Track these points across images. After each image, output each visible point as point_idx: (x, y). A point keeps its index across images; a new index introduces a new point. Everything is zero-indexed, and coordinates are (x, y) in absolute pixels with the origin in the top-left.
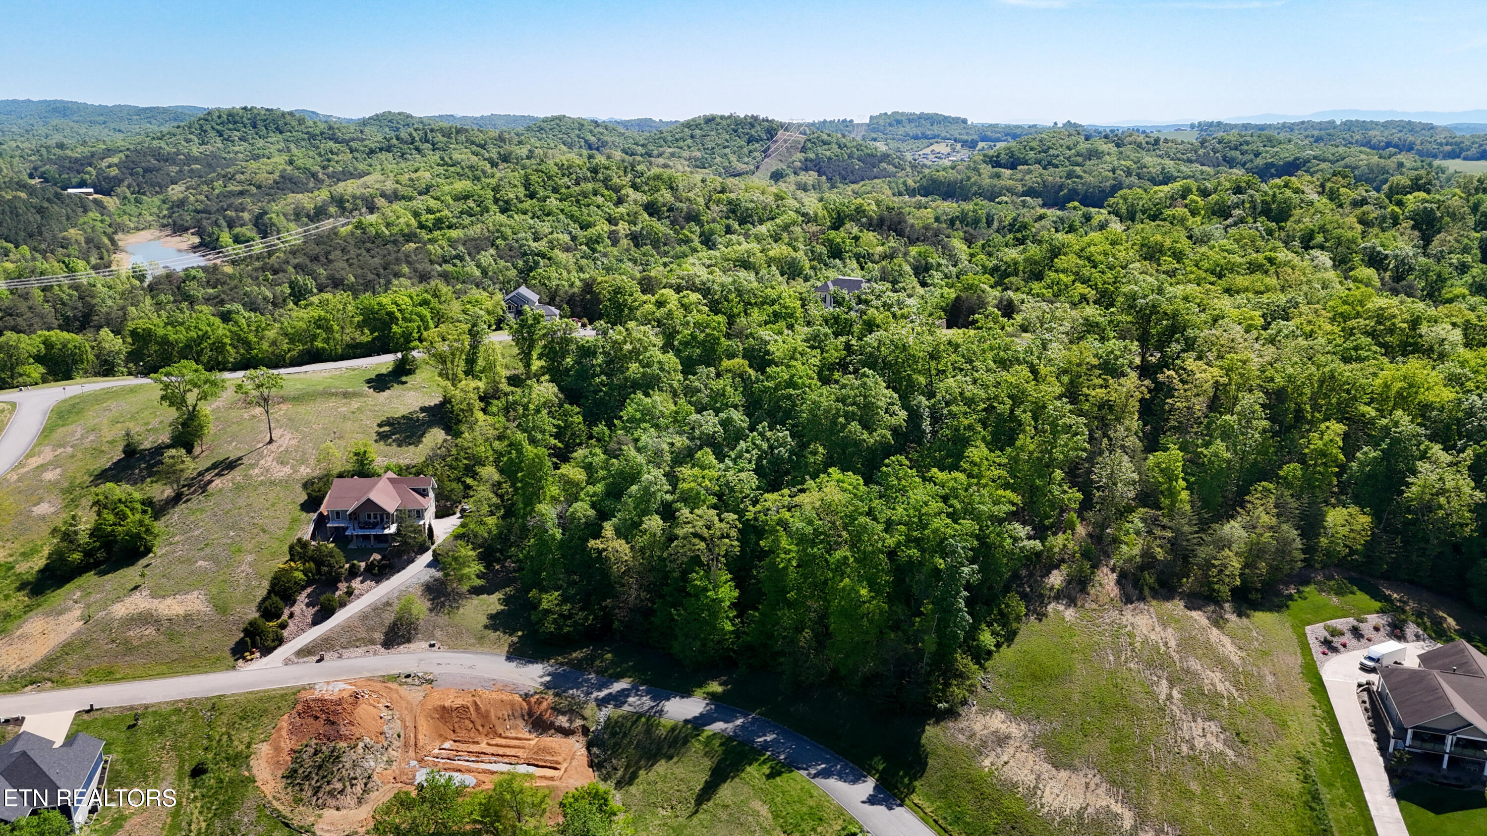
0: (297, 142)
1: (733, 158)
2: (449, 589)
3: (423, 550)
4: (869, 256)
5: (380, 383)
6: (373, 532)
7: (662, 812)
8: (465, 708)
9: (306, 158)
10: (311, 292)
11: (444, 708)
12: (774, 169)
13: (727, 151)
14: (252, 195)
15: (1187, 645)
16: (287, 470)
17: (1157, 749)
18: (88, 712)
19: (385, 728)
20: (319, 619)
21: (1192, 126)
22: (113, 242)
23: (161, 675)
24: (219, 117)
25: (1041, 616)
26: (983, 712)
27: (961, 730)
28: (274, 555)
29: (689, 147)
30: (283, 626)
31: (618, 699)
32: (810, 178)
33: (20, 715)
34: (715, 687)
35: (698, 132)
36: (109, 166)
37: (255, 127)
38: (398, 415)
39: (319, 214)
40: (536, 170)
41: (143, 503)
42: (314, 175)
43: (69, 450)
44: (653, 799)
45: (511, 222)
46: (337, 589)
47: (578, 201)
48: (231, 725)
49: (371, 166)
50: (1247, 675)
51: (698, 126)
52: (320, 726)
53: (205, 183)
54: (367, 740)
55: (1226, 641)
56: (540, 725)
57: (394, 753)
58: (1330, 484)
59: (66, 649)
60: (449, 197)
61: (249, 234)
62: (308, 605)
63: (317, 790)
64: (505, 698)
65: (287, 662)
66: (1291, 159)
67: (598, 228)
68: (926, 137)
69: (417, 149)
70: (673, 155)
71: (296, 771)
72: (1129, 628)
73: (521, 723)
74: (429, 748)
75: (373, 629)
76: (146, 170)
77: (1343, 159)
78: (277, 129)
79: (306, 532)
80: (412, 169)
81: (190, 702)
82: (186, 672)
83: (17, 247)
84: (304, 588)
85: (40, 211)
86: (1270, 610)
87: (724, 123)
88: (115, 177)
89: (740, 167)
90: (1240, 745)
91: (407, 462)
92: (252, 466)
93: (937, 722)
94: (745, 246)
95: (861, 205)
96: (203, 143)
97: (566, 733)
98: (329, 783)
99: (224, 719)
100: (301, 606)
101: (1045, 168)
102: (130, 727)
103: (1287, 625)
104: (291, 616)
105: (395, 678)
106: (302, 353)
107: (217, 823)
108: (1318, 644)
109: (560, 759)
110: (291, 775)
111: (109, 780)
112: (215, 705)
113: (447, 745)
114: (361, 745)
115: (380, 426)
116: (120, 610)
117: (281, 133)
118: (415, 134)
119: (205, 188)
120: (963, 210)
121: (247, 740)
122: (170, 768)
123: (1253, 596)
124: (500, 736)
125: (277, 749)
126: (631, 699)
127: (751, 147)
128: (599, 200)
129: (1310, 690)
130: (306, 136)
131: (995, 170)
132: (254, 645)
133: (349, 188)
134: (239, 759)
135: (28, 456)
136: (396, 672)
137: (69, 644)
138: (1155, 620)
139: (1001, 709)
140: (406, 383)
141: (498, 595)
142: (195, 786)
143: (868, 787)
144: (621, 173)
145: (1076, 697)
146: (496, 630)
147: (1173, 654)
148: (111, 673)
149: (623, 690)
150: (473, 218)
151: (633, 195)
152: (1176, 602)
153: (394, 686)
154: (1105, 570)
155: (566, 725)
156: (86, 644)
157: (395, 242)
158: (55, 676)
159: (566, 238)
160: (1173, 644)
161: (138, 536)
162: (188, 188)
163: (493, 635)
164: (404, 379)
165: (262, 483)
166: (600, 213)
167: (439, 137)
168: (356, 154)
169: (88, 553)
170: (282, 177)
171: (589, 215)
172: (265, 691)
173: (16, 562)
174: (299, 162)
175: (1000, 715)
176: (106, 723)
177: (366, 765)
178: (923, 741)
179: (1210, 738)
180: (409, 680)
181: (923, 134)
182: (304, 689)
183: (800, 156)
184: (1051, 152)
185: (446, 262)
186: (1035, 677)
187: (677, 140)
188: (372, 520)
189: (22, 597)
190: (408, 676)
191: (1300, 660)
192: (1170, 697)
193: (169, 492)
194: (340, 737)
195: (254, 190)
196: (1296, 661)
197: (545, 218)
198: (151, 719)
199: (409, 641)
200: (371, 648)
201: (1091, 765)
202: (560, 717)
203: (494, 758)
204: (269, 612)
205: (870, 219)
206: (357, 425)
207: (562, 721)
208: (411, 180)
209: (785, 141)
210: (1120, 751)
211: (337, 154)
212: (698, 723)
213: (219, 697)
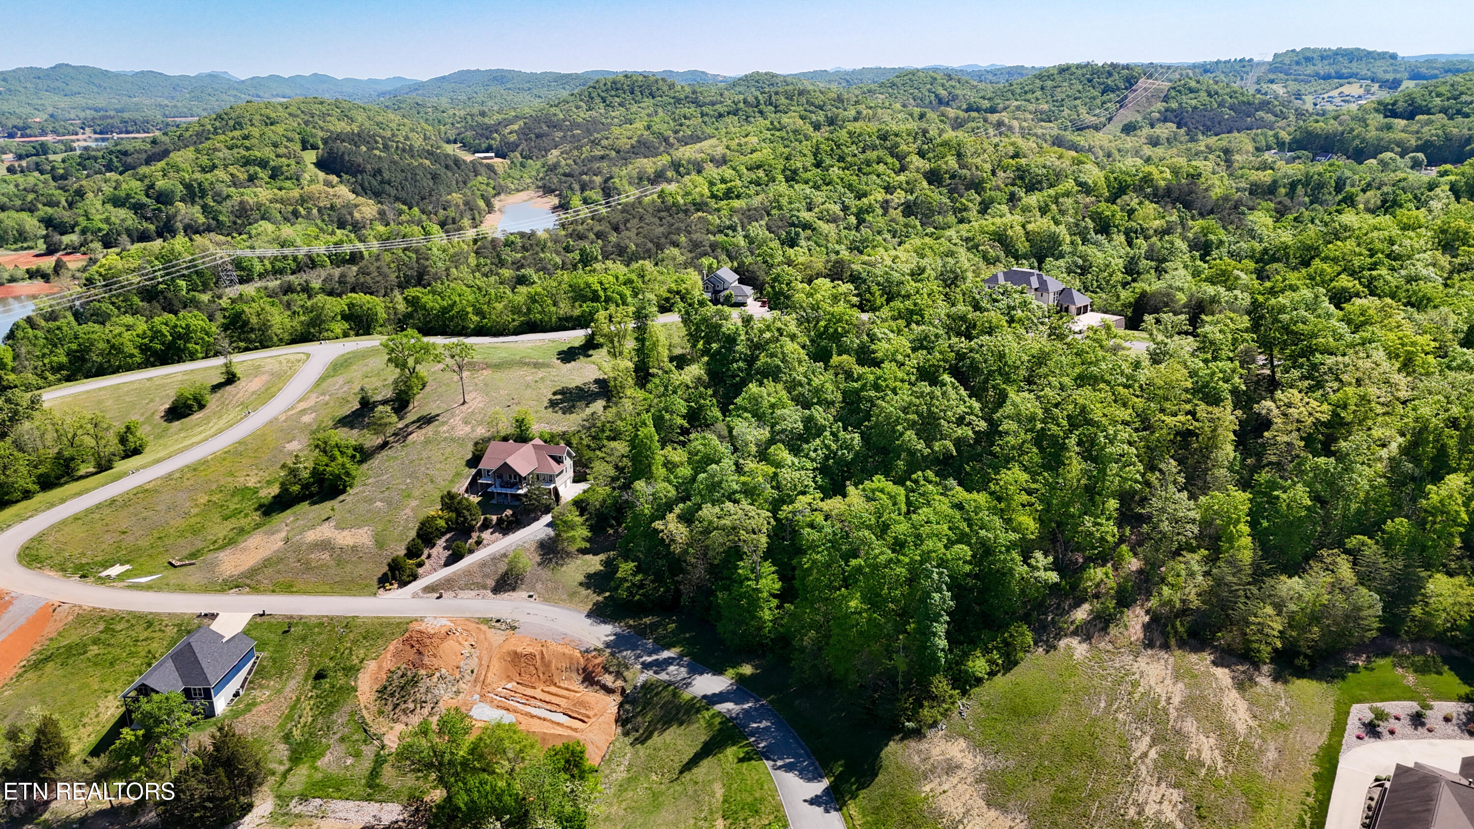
0: (663, 106)
1: (1083, 110)
2: (560, 547)
3: (547, 510)
4: (1143, 232)
5: (568, 355)
6: (509, 491)
7: (654, 777)
8: (533, 656)
9: (663, 124)
10: (596, 258)
11: (516, 653)
12: (1126, 122)
13: (1078, 102)
14: (611, 159)
15: (1190, 704)
16: (468, 429)
17: (1101, 807)
18: (261, 615)
19: (462, 664)
20: (449, 562)
22: (489, 204)
23: (324, 593)
24: (605, 84)
25: (1051, 648)
26: (948, 738)
27: (919, 752)
28: (432, 503)
29: (1038, 99)
30: (421, 565)
31: (661, 665)
32: (1165, 130)
33: (215, 612)
34: (747, 670)
35: (1049, 83)
36: (511, 133)
37: (632, 93)
38: (573, 385)
39: (659, 177)
40: (828, 139)
41: (355, 449)
42: (666, 140)
43: (327, 397)
44: (652, 764)
45: (791, 192)
46: (470, 537)
47: (860, 170)
48: (355, 642)
49: (717, 129)
50: (1245, 746)
51: (1050, 77)
52: (411, 654)
53: (575, 148)
54: (443, 671)
55: (1242, 706)
56: (589, 679)
57: (464, 686)
58: (1450, 545)
59: (267, 563)
60: (743, 167)
61: (594, 197)
62: (445, 548)
63: (396, 706)
64: (567, 651)
65: (415, 595)
67: (872, 197)
68: (1340, 76)
69: (761, 112)
70: (1018, 108)
71: (385, 688)
72: (1137, 676)
73: (574, 675)
74: (495, 686)
75: (486, 576)
76: (538, 136)
78: (651, 94)
79: (460, 487)
80: (743, 133)
81: (332, 619)
82: (341, 594)
83: (410, 208)
84: (444, 534)
85: (435, 177)
86: (1319, 678)
87: (1080, 72)
88: (513, 142)
89: (1090, 119)
90: (1195, 819)
91: (564, 429)
92: (444, 423)
93: (902, 739)
94: (1008, 218)
95: (1150, 174)
96: (590, 109)
97: (609, 691)
98: (405, 702)
99: (351, 636)
100: (439, 551)
101: (1451, 118)
102: (285, 632)
103: (1331, 699)
104: (429, 556)
105: (486, 621)
106: (522, 324)
107: (320, 720)
108: (1358, 724)
109: (591, 713)
110: (382, 691)
111: (256, 673)
112: (348, 624)
113: (509, 686)
114: (437, 674)
115: (555, 394)
116: (311, 536)
117: (653, 97)
118: (760, 97)
119: (576, 153)
120: (1307, 173)
121: (362, 656)
122: (301, 670)
123: (1299, 661)
124: (555, 685)
125: (380, 667)
126: (672, 668)
127: (1105, 98)
128: (881, 168)
129: (1315, 775)
130: (672, 101)
131: (1387, 120)
132: (394, 578)
133: (687, 153)
134: (351, 671)
135: (300, 401)
136: (489, 616)
137: (268, 559)
138: (1169, 672)
139: (966, 737)
140: (591, 356)
141: (602, 557)
142: (314, 687)
143: (819, 787)
144: (911, 139)
145: (1044, 739)
146: (588, 588)
147: (1171, 710)
148: (291, 586)
149: (669, 658)
150: (759, 188)
151: (916, 161)
152: (1205, 655)
153: (484, 627)
154: (1138, 610)
155: (610, 684)
156: (280, 560)
157: (686, 212)
158: (253, 584)
159: (836, 208)
160: (1176, 700)
161: (339, 477)
162: (562, 153)
163: (584, 592)
164: (591, 352)
165: (445, 439)
166: (878, 181)
167: (783, 100)
168: (706, 119)
169: (306, 486)
170: (639, 142)
171: (867, 184)
172: (387, 618)
173: (261, 488)
174: (655, 128)
175: (962, 743)
176: (271, 625)
177: (436, 692)
178: (883, 754)
179: (1166, 807)
180: (498, 624)
181: (1336, 73)
182: (416, 620)
183: (1160, 106)
184: (1464, 98)
185: (721, 232)
186: (1015, 712)
187: (1026, 93)
188: (513, 480)
189: (256, 517)
190: (498, 621)
191: (1323, 740)
192: (1145, 755)
193: (379, 441)
194: (423, 666)
195: (613, 153)
196: (1317, 740)
197: (825, 188)
198: (301, 627)
199: (514, 590)
200: (482, 592)
201: (1024, 810)
202: (607, 676)
203: (540, 704)
204: (413, 552)
205: (1156, 189)
206: (535, 393)
207: (608, 680)
208: (740, 145)
209: (1145, 89)
210: (1061, 801)
211: (689, 119)
212: (713, 699)
213: (353, 617)
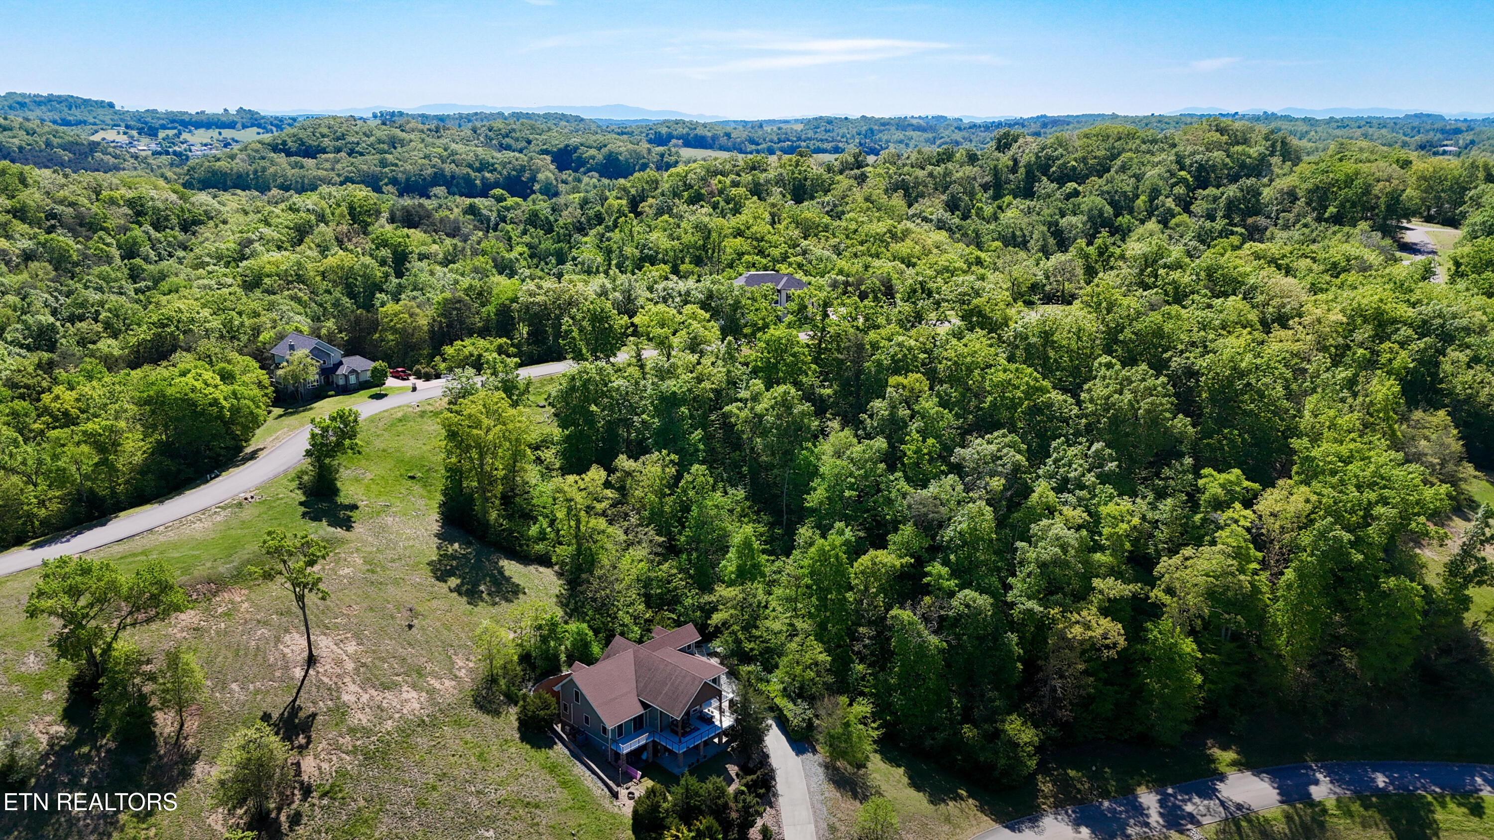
2: (845, 773)
21: (375, 116)
34: (1225, 755)
66: (562, 146)
77: (605, 146)
206: (407, 588)
